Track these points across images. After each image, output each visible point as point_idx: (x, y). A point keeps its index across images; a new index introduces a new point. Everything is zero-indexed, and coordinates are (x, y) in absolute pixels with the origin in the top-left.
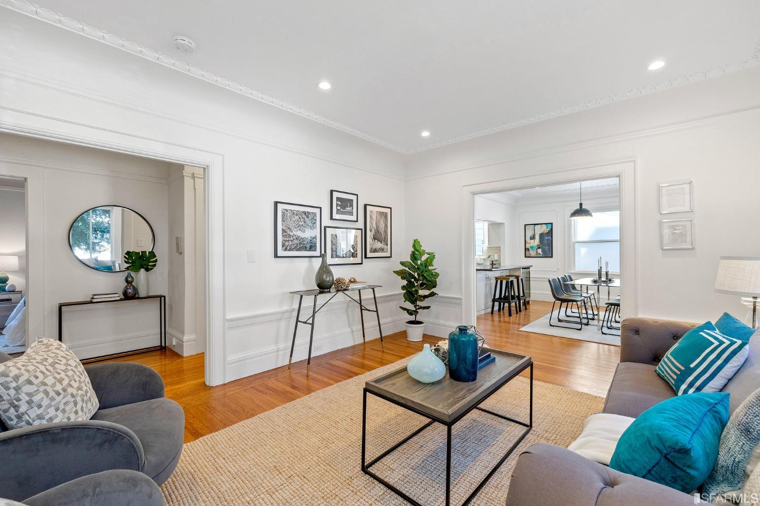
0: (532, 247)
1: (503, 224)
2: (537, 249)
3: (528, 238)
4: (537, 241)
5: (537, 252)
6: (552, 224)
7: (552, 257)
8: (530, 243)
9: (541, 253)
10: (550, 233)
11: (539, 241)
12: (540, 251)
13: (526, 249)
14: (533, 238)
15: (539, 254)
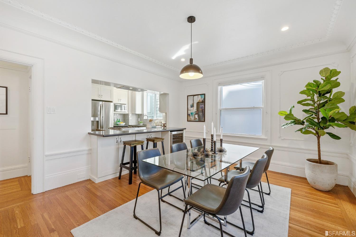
0: (192, 113)
1: (168, 94)
2: (194, 115)
3: (189, 106)
4: (194, 109)
5: (195, 117)
6: (205, 94)
7: (204, 121)
8: (190, 110)
9: (197, 118)
10: (204, 102)
11: (196, 109)
12: (196, 116)
13: (188, 115)
14: (192, 106)
15: (196, 118)
